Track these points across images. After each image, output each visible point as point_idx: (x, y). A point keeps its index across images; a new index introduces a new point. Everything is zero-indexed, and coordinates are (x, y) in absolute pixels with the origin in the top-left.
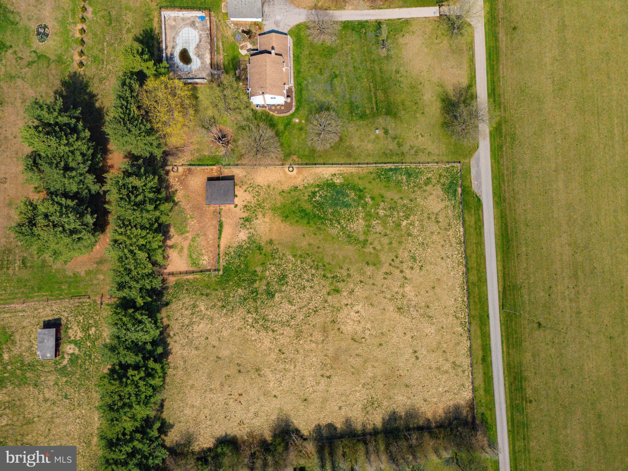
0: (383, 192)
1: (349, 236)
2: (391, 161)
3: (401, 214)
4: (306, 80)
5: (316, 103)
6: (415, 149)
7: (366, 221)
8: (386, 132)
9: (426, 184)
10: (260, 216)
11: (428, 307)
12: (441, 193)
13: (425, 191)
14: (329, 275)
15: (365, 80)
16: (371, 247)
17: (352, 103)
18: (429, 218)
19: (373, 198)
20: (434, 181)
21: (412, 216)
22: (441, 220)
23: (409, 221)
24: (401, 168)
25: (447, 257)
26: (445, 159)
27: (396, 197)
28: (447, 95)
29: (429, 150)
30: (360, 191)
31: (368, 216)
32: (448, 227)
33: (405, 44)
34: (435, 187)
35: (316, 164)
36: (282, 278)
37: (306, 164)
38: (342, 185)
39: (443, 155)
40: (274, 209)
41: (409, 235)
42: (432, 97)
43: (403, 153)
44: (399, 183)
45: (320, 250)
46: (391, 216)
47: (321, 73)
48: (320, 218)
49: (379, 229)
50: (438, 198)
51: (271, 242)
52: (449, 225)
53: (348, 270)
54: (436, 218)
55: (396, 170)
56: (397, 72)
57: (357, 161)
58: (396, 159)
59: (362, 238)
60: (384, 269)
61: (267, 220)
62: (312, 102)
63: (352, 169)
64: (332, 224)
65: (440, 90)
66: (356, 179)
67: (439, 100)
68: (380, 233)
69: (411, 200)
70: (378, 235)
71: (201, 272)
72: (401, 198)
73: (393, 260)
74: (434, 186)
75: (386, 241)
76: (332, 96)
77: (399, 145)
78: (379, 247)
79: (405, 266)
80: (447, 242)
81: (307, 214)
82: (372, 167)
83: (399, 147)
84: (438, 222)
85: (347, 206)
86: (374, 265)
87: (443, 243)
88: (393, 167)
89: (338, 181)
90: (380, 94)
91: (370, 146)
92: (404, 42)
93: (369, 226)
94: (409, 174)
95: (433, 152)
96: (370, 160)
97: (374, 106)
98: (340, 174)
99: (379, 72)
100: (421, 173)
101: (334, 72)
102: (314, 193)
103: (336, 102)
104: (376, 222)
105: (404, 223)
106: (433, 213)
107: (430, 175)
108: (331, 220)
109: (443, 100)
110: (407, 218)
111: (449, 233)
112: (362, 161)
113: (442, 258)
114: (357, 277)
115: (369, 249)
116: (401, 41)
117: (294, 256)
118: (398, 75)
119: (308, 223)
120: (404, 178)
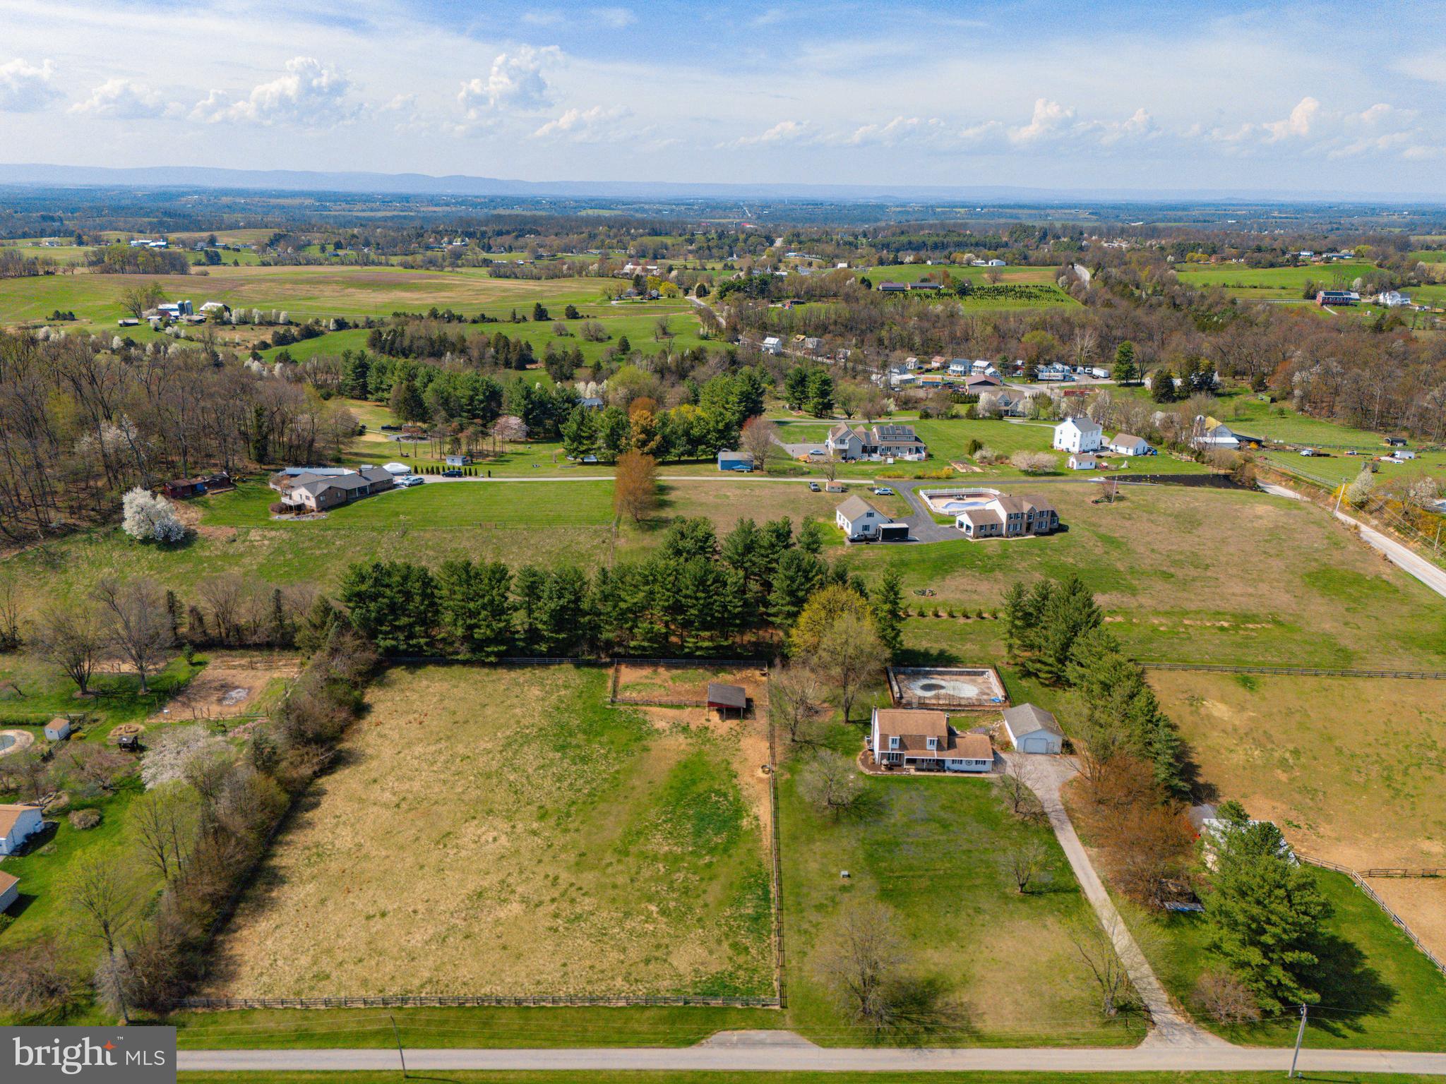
0: (722, 879)
1: (639, 833)
2: (785, 894)
3: (672, 904)
4: (926, 789)
5: (886, 798)
6: (813, 930)
7: (666, 855)
8: (844, 889)
9: (735, 946)
10: (689, 741)
11: (467, 937)
12: (714, 968)
13: (719, 942)
14: (573, 809)
15: (948, 865)
16: (614, 860)
17: (897, 845)
18: (658, 946)
19: (709, 865)
20: (741, 960)
21: (665, 920)
22: (650, 967)
23: (655, 915)
24: (770, 908)
25: (566, 974)
26: (792, 981)
27: (710, 899)
28: (946, 990)
29: (811, 953)
30: (725, 850)
31: (673, 860)
32: (632, 978)
33: (1045, 926)
34: (727, 961)
35: (776, 798)
36: (585, 760)
37: (775, 788)
38: (738, 828)
39: (801, 978)
40: (699, 754)
41: (627, 915)
42: (935, 964)
43: (802, 912)
44: (737, 902)
45: (621, 799)
46: (671, 888)
47: (943, 808)
48: (678, 801)
49: (646, 873)
50: (702, 964)
51: (646, 749)
52: (636, 981)
53: (577, 830)
54: (657, 959)
55: (766, 898)
56: (978, 910)
57: (782, 847)
58: (789, 901)
59: (633, 849)
60: (564, 876)
61: (683, 747)
62: (887, 794)
63: (767, 840)
64: (666, 813)
65: (957, 977)
66: (750, 845)
67: (931, 976)
68: (637, 873)
69: (699, 920)
70: (634, 870)
71: (615, 691)
72: (706, 905)
73: (580, 889)
74: (730, 959)
75: (621, 880)
76: (905, 819)
77: (820, 908)
78: (610, 870)
79: (565, 905)
80: (600, 976)
81: (687, 787)
82: (771, 866)
83: (815, 906)
84: (647, 962)
85: (698, 833)
86: (577, 864)
87: (598, 967)
88: (772, 896)
89: (745, 822)
90: (925, 883)
91: (813, 866)
92: (1048, 923)
93: (655, 859)
94: (756, 919)
95: (806, 959)
96: (786, 864)
97: (897, 874)
98: (758, 826)
99: (969, 883)
100: (760, 939)
101: (951, 825)
102: (725, 795)
103: (895, 825)
104: (662, 870)
105: (653, 908)
106: (668, 953)
107: (753, 952)
108: (673, 812)
109: (931, 983)
110: (663, 912)
111: (620, 979)
112: (782, 854)
113: (565, 965)
114: (560, 840)
115: (609, 857)
116: (1050, 920)
117: (617, 772)
118: (971, 911)
119: (672, 788)
120: (750, 911)
